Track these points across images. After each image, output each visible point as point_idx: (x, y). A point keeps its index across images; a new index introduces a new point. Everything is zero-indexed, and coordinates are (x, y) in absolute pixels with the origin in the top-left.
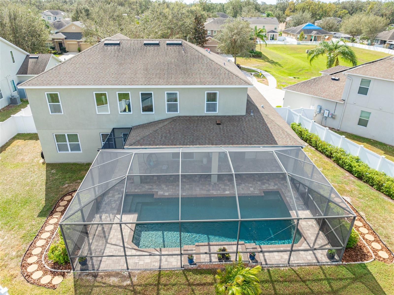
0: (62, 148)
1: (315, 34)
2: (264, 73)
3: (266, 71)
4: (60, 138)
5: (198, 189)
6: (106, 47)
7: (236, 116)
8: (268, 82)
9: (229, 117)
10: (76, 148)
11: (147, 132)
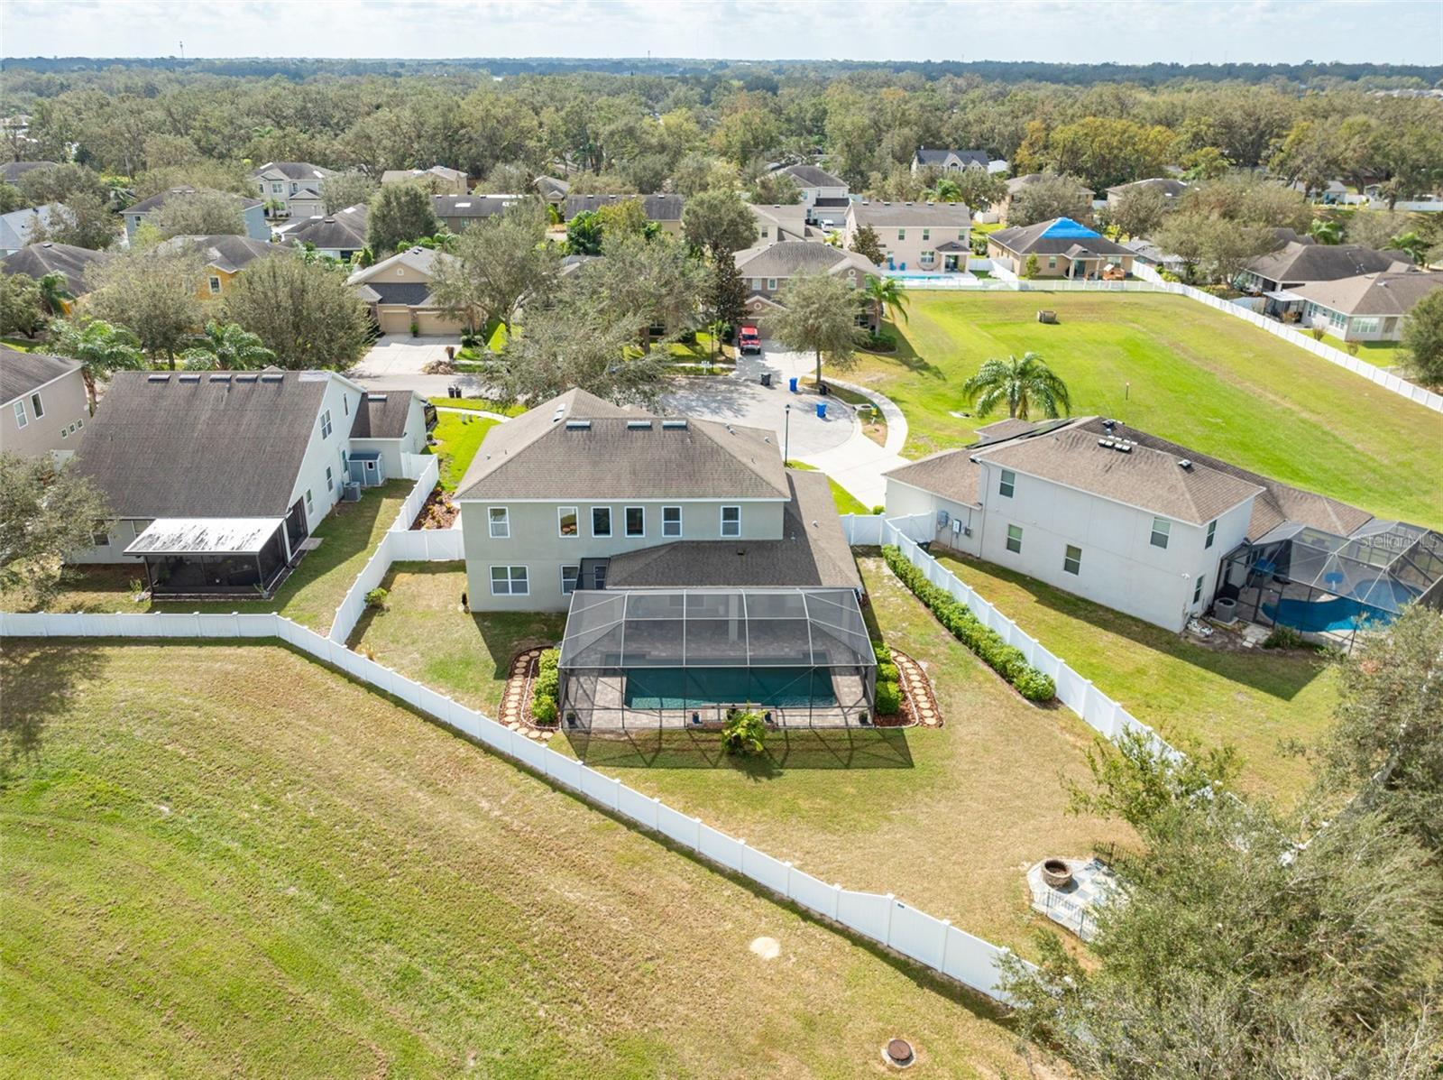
0: (500, 588)
1: (1078, 255)
2: (887, 406)
3: (893, 400)
4: (498, 572)
5: (708, 649)
6: (569, 433)
7: (768, 542)
8: (885, 437)
9: (757, 542)
10: (520, 588)
11: (637, 565)
